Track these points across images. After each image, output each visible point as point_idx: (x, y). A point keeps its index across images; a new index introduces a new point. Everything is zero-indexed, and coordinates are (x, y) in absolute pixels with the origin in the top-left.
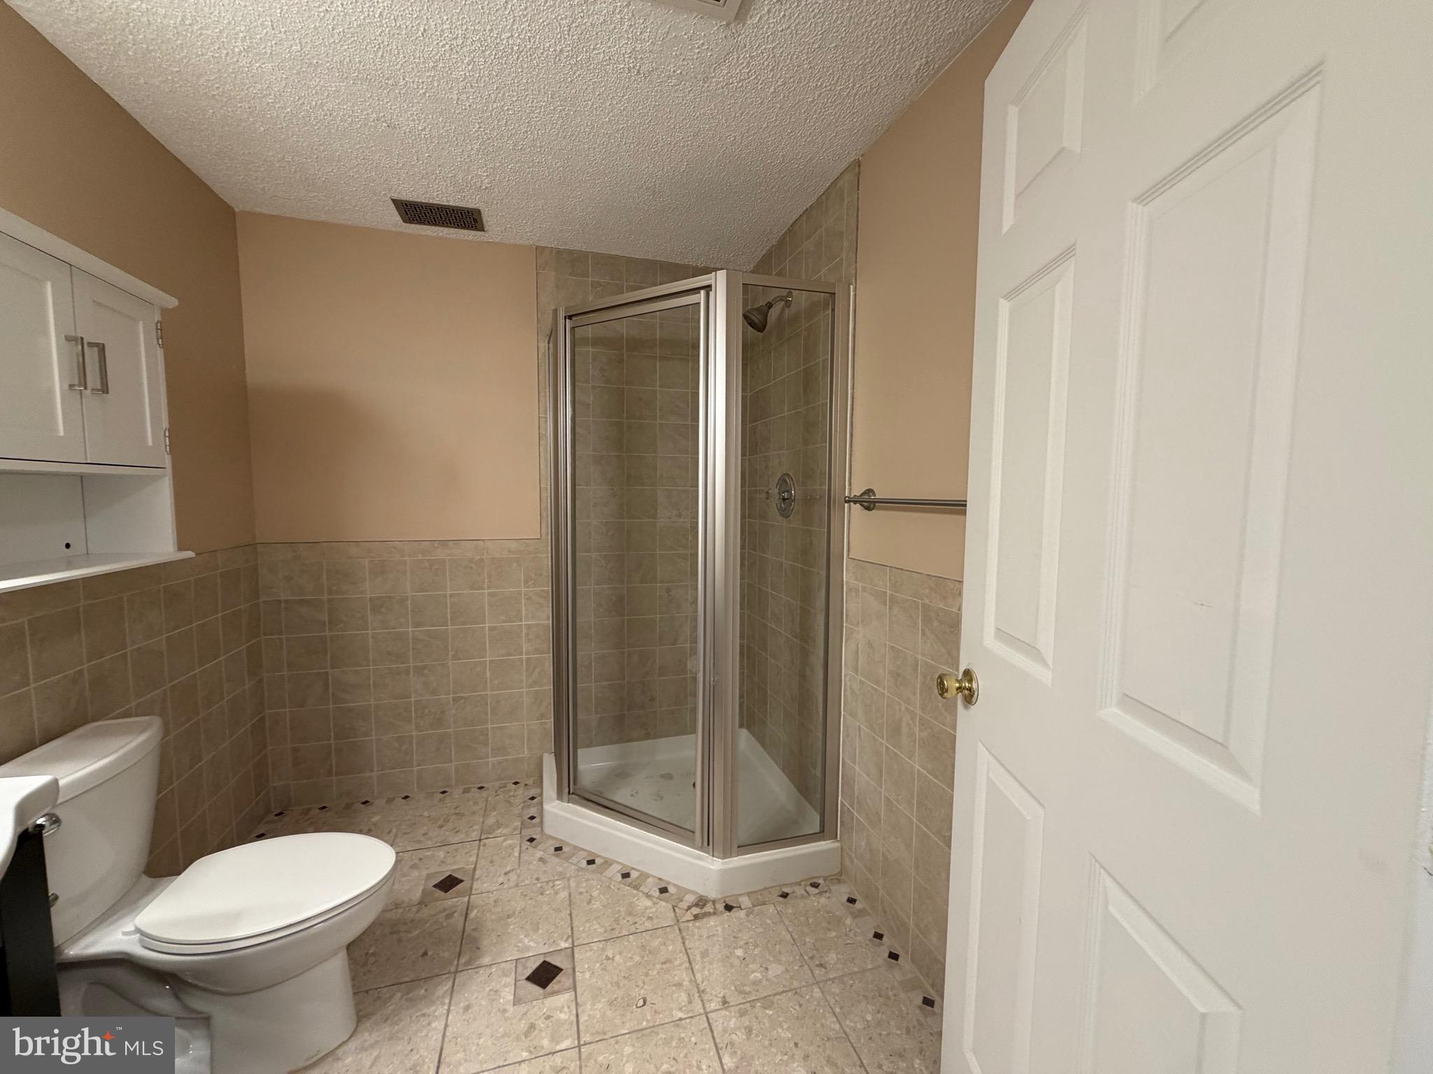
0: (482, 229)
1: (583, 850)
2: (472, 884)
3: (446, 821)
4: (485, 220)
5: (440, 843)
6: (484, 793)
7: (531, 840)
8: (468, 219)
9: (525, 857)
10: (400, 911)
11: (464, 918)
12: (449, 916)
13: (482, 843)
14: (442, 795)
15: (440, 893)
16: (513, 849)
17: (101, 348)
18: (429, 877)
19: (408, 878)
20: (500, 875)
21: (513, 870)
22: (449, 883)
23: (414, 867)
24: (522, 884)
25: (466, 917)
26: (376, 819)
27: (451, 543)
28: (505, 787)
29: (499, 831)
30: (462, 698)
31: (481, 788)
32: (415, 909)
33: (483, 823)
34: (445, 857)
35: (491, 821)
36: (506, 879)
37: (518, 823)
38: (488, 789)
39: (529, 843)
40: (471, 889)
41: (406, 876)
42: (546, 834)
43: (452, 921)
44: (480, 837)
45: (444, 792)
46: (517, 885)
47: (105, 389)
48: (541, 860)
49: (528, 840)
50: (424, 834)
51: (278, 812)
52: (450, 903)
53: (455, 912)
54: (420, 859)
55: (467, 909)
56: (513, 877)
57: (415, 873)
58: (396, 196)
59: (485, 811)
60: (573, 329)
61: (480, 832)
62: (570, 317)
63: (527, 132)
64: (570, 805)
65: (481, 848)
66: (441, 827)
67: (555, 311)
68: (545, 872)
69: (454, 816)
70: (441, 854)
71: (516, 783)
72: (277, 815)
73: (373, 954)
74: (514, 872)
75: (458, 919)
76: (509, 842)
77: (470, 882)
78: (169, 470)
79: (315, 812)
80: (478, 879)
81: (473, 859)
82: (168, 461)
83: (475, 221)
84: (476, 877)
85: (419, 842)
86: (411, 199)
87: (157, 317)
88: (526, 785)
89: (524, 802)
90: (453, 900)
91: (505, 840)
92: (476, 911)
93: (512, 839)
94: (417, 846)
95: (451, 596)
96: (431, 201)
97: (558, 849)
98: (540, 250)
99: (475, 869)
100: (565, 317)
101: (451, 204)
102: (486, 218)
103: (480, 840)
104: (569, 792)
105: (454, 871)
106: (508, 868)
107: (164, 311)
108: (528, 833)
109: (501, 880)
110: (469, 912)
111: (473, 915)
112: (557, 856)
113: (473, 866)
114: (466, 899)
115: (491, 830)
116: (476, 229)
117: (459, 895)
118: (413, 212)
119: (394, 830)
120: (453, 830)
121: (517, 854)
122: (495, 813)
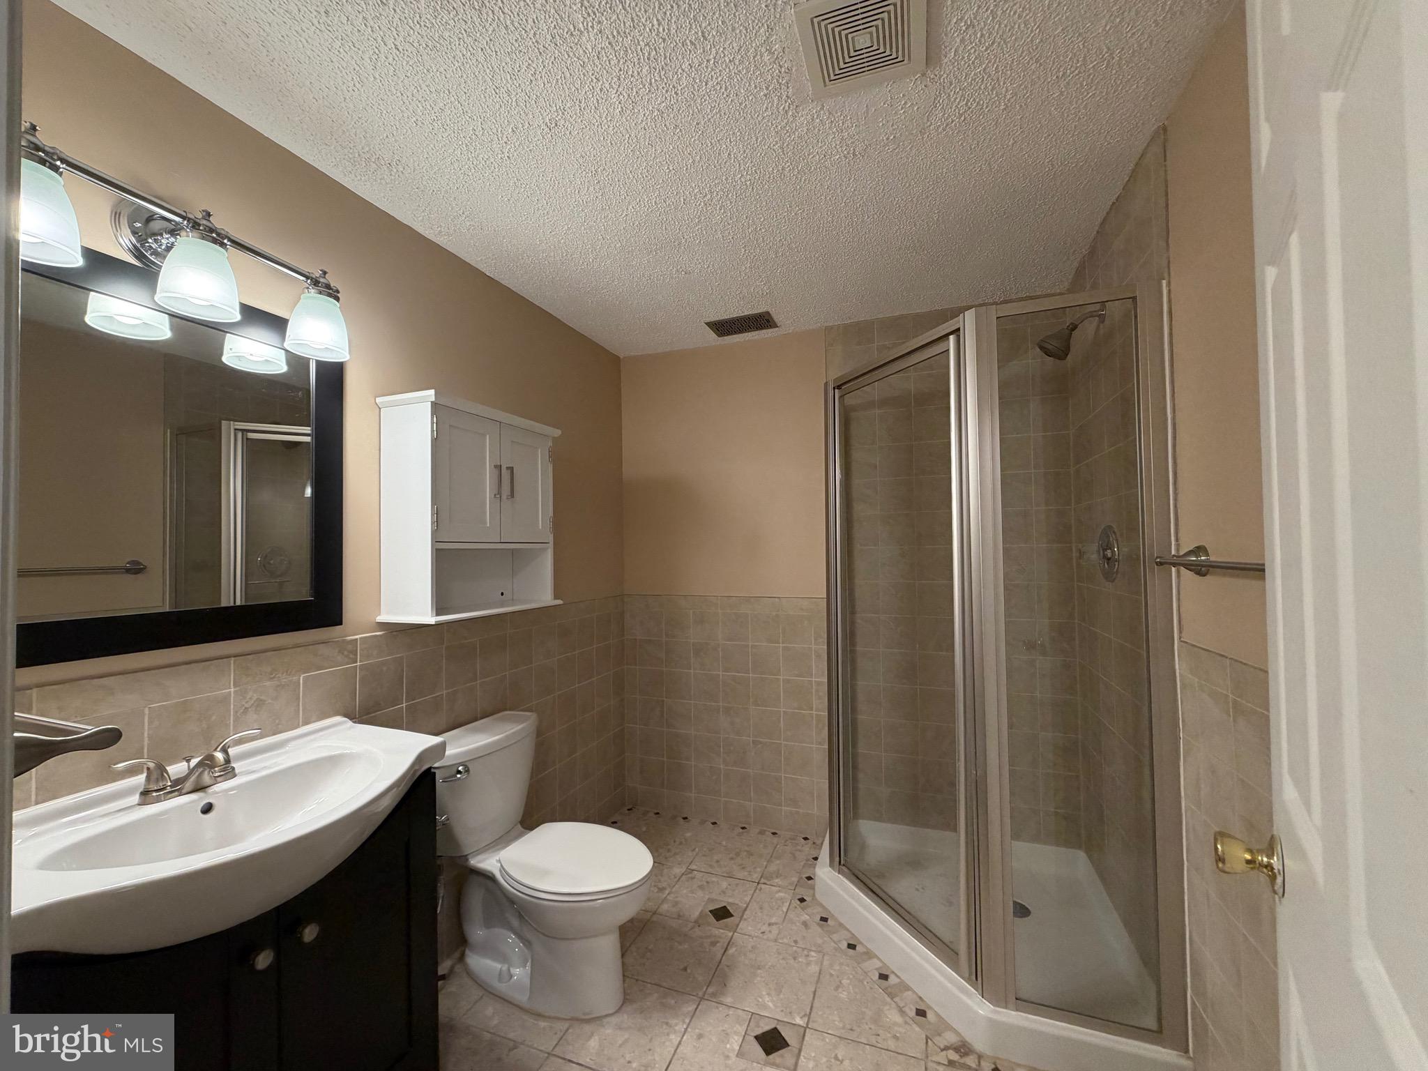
0: (776, 326)
1: (848, 930)
2: (740, 921)
3: (738, 854)
4: (776, 320)
5: (727, 873)
6: (775, 840)
7: (802, 900)
8: (762, 321)
9: (791, 915)
10: (681, 921)
11: (723, 950)
12: (714, 944)
13: (760, 885)
14: (741, 830)
15: (712, 919)
16: (783, 903)
17: (511, 469)
18: (711, 900)
19: (694, 895)
20: (764, 924)
21: (776, 924)
22: (722, 914)
23: (701, 887)
24: (781, 941)
25: (725, 951)
26: (688, 835)
27: (752, 600)
28: (794, 839)
29: (777, 881)
30: (761, 743)
31: (774, 834)
32: (690, 925)
33: (766, 867)
34: (727, 888)
35: (773, 868)
36: (768, 930)
37: (795, 879)
38: (779, 836)
39: (799, 903)
40: (738, 925)
41: (693, 893)
42: (816, 899)
43: (714, 949)
44: (760, 880)
45: (743, 828)
46: (776, 941)
47: (512, 495)
48: (805, 924)
49: (799, 900)
50: (718, 861)
51: (628, 808)
52: (716, 932)
53: (718, 942)
54: (708, 882)
55: (729, 943)
56: (775, 930)
57: (700, 893)
58: (708, 320)
59: (771, 857)
60: (841, 397)
61: (760, 875)
62: (839, 387)
63: (781, 240)
64: (840, 876)
65: (757, 891)
66: (732, 859)
67: (826, 384)
68: (804, 937)
69: (745, 853)
70: (724, 884)
71: (806, 839)
72: (629, 810)
73: (650, 951)
74: (777, 926)
75: (718, 950)
76: (781, 894)
77: (739, 919)
78: (551, 545)
79: (651, 814)
80: (745, 920)
81: (747, 899)
82: (551, 539)
83: (768, 321)
84: (745, 917)
85: (711, 866)
86: (718, 319)
87: (550, 444)
88: (814, 843)
89: (808, 860)
90: (719, 930)
91: (779, 891)
92: (734, 949)
93: (786, 893)
94: (710, 870)
95: (752, 646)
96: (731, 316)
97: (824, 919)
98: (829, 329)
99: (745, 909)
100: (834, 388)
101: (746, 314)
102: (776, 318)
103: (758, 883)
104: (840, 862)
105: (728, 903)
106: (773, 920)
107: (554, 439)
108: (802, 892)
109: (765, 928)
110: (729, 947)
111: (731, 951)
112: (821, 926)
113: (745, 905)
114: (730, 934)
115: (770, 878)
116: (771, 327)
117: (726, 927)
118: (723, 328)
119: (697, 849)
120: (740, 865)
121: (785, 910)
122: (778, 862)
